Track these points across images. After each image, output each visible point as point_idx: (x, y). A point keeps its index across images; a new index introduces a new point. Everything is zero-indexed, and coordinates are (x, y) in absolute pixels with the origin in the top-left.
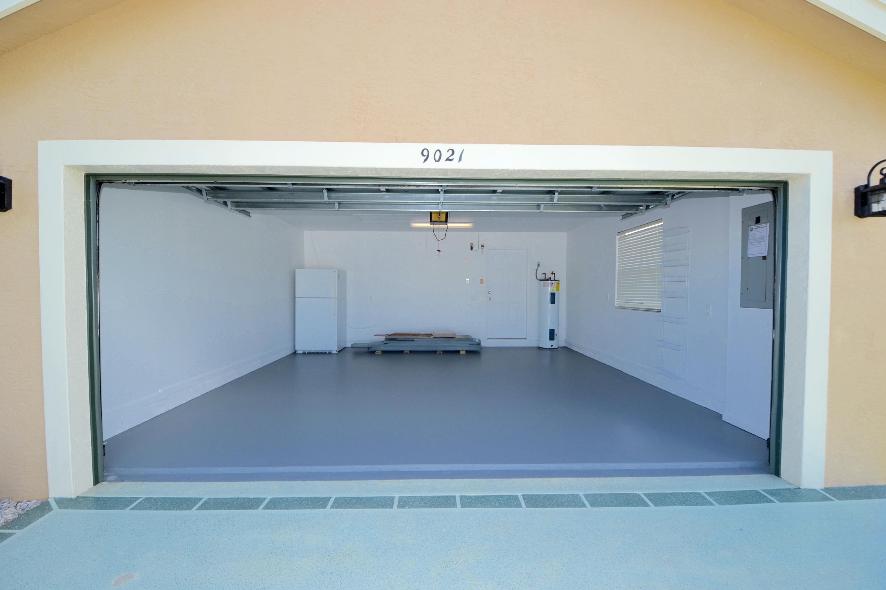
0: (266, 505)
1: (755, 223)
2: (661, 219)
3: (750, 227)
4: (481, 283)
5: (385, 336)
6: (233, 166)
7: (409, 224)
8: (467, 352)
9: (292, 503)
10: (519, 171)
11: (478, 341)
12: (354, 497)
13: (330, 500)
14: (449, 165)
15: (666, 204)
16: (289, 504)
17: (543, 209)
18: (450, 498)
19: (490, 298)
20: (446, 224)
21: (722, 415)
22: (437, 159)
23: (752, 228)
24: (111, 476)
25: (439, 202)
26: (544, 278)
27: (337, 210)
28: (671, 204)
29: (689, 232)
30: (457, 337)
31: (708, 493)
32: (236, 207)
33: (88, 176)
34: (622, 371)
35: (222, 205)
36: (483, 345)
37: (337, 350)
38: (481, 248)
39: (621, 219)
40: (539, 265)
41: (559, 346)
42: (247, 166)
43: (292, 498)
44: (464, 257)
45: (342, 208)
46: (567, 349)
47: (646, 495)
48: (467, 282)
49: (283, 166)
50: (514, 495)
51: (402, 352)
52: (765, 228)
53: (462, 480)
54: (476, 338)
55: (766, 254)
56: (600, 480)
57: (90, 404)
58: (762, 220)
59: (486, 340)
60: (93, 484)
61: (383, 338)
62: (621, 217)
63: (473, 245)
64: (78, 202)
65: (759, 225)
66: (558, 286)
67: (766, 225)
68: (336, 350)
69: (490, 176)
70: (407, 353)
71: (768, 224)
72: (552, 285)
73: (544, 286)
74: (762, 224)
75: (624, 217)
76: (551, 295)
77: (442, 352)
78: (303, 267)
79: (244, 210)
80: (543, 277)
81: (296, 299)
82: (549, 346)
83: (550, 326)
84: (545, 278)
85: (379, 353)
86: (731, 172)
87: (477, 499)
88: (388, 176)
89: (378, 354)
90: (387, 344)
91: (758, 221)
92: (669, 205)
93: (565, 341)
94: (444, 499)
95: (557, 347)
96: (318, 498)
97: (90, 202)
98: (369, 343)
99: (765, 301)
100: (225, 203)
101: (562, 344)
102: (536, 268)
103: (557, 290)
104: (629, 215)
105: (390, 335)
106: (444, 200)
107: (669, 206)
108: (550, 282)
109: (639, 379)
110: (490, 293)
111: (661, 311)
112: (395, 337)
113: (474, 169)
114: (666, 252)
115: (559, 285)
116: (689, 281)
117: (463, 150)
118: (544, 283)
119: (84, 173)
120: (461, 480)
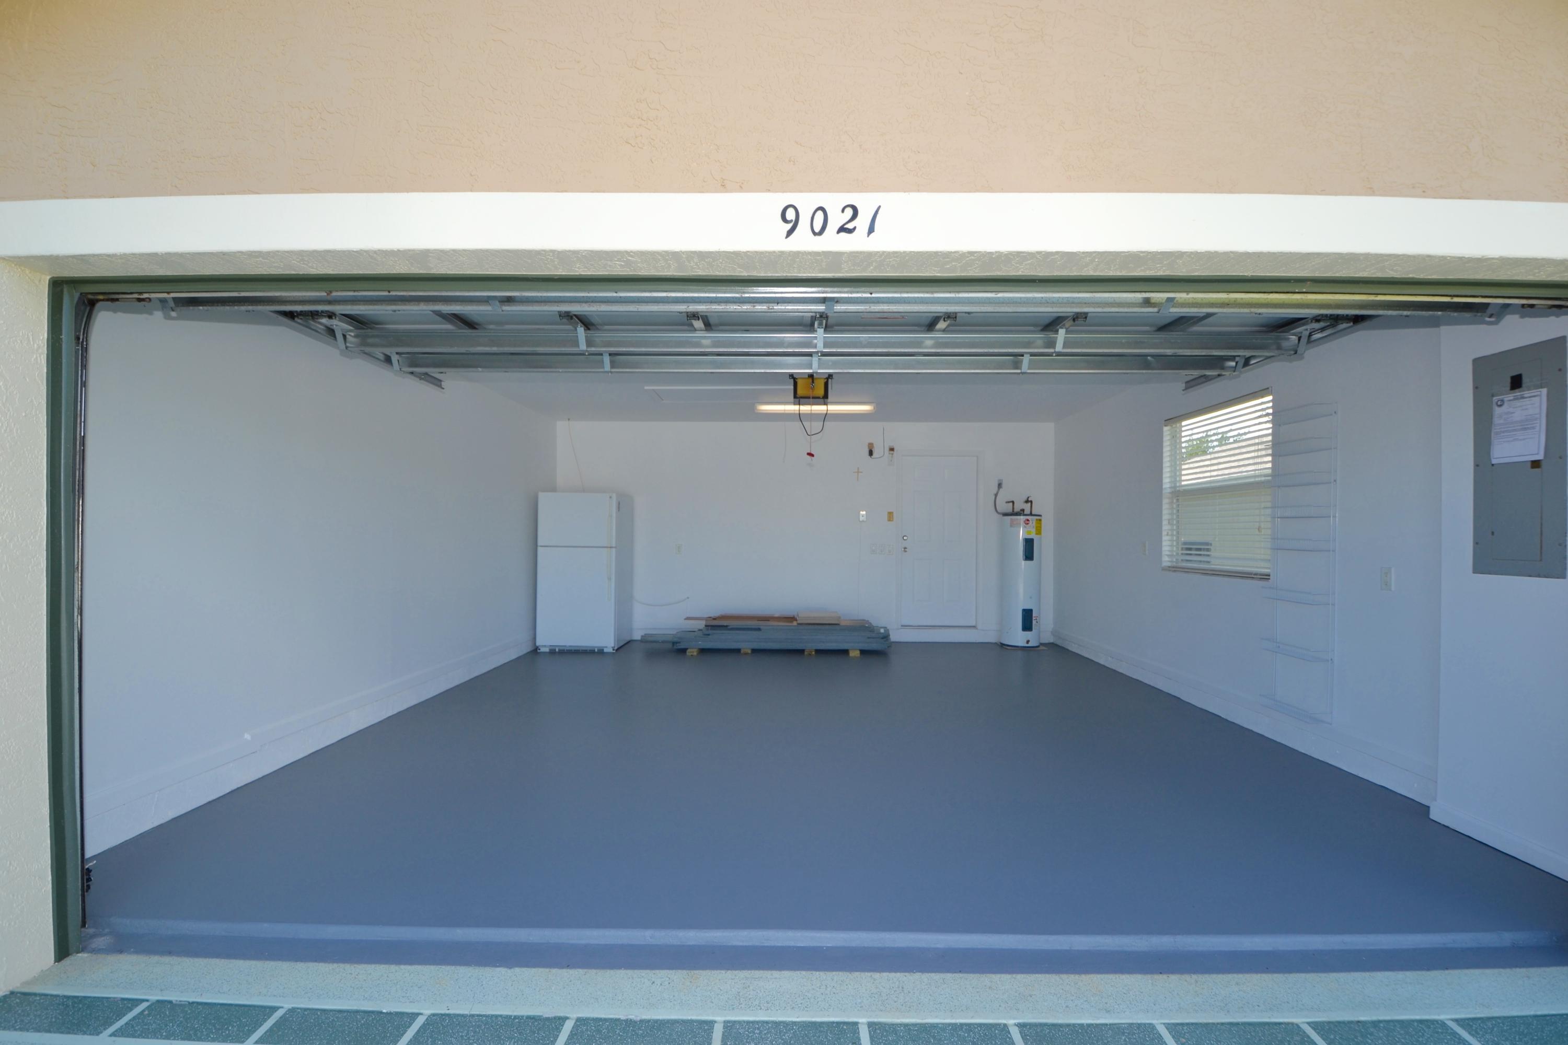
0: (413, 1037)
1: (1509, 388)
2: (1268, 388)
3: (1495, 398)
4: (889, 520)
5: (706, 620)
6: (353, 251)
7: (752, 408)
8: (863, 652)
9: (475, 1032)
10: (1009, 257)
11: (885, 630)
12: (618, 1020)
13: (563, 1026)
14: (845, 244)
15: (1296, 353)
16: (468, 1034)
17: (1027, 367)
18: (845, 1030)
19: (905, 548)
20: (825, 404)
21: (1429, 807)
22: (817, 229)
23: (1502, 401)
24: (105, 935)
25: (814, 350)
26: (1011, 511)
27: (607, 372)
28: (1307, 352)
29: (1335, 412)
30: (843, 623)
31: (1462, 1020)
32: (411, 366)
33: (58, 286)
34: (1179, 698)
35: (382, 363)
36: (894, 637)
37: (615, 647)
38: (890, 454)
39: (1183, 390)
40: (1000, 486)
41: (1043, 641)
42: (384, 250)
43: (478, 1015)
44: (857, 471)
45: (618, 368)
46: (1056, 649)
47: (1315, 1026)
48: (861, 519)
49: (465, 250)
50: (999, 1025)
51: (737, 651)
52: (1537, 399)
53: (871, 976)
54: (880, 626)
55: (1540, 457)
56: (1197, 982)
57: (49, 783)
58: (1525, 380)
59: (898, 629)
60: (53, 959)
61: (701, 624)
62: (1184, 385)
63: (873, 447)
64: (31, 339)
65: (1520, 392)
66: (1039, 525)
67: (1539, 393)
68: (613, 645)
69: (939, 273)
70: (746, 654)
71: (1544, 391)
72: (1028, 524)
73: (1011, 526)
74: (1529, 390)
75: (1190, 384)
76: (1026, 543)
77: (814, 653)
78: (554, 489)
79: (426, 374)
80: (1009, 508)
81: (540, 550)
82: (1021, 643)
83: (1022, 602)
84: (1013, 511)
85: (693, 652)
86: (1511, 257)
87: (909, 1034)
88: (704, 274)
89: (692, 655)
90: (709, 635)
91: (1516, 383)
92: (1303, 354)
93: (1052, 632)
94: (831, 1033)
95: (1037, 645)
96: (536, 1020)
97: (61, 339)
98: (675, 633)
99: (1541, 560)
100: (388, 360)
101: (1048, 638)
102: (995, 491)
103: (1037, 534)
104: (1202, 379)
105: (714, 619)
106: (824, 347)
107: (1302, 357)
108: (1022, 518)
109: (1221, 717)
110: (905, 538)
111: (1271, 577)
112: (725, 623)
113: (905, 252)
114: (1280, 456)
115: (1041, 524)
116: (1337, 515)
117: (879, 207)
118: (1011, 519)
119: (48, 278)
120: (869, 974)
